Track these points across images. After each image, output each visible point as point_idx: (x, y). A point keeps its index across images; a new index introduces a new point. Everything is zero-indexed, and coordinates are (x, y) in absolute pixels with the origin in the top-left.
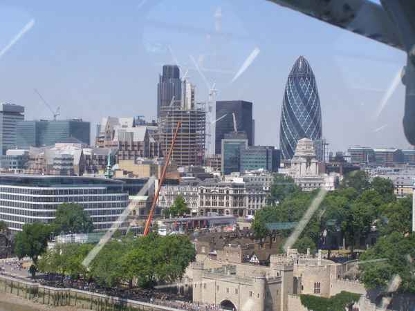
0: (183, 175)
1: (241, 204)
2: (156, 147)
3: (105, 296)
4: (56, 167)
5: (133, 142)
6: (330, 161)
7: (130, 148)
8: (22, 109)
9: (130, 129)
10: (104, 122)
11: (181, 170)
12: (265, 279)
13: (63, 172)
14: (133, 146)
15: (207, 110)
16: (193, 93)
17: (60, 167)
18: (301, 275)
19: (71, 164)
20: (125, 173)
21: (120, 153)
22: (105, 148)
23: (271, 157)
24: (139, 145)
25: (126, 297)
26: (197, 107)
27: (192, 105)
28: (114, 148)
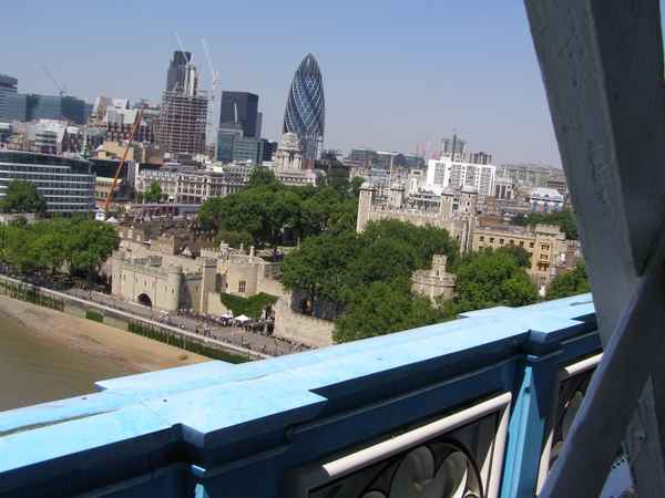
0: (168, 160)
1: (219, 194)
2: (148, 131)
3: (19, 282)
4: (36, 143)
5: (123, 125)
6: (322, 158)
7: (119, 130)
8: (15, 81)
9: (123, 110)
10: (97, 102)
11: (167, 155)
12: (182, 275)
13: (44, 149)
14: (123, 128)
15: (209, 98)
16: (196, 80)
17: (41, 144)
18: (227, 272)
19: (54, 142)
20: (108, 154)
21: (110, 134)
22: (94, 128)
23: (262, 149)
24: (129, 127)
25: (40, 285)
26: (199, 94)
27: (195, 93)
28: (102, 128)
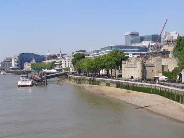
5: (172, 40)
14: (173, 41)
18: (168, 64)
28: (165, 43)
